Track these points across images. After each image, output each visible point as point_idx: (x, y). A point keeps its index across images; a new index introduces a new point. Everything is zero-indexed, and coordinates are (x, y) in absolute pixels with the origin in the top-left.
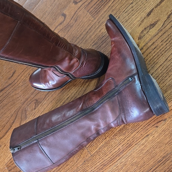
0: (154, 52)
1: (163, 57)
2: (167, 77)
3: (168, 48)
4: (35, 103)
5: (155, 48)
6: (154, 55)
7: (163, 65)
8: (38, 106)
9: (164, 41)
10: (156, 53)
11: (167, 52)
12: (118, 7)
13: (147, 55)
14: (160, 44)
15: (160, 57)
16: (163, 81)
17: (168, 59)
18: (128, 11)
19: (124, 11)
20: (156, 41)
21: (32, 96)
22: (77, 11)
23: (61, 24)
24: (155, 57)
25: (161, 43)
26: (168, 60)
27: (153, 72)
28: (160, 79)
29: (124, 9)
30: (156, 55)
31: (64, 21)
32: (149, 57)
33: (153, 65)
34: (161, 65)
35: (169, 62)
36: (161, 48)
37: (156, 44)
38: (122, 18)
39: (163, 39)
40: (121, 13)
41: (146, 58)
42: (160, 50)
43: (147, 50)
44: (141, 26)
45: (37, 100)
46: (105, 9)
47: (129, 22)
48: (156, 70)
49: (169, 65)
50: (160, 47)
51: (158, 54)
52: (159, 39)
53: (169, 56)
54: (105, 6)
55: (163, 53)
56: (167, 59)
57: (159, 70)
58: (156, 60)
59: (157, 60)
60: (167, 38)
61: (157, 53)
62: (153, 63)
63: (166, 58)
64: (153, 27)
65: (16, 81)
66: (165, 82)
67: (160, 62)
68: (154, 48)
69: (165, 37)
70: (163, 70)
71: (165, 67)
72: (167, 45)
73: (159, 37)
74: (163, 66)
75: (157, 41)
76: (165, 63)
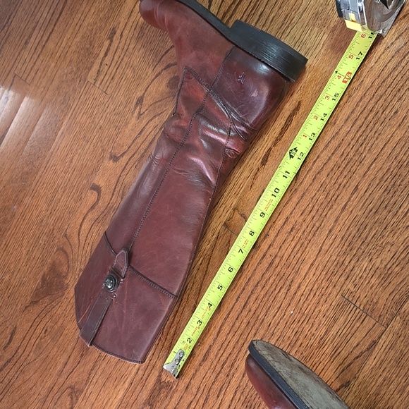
0: (292, 238)
1: (313, 247)
2: (330, 289)
3: (317, 225)
4: (70, 394)
5: (291, 231)
6: (293, 244)
7: (316, 264)
8: (77, 400)
9: (307, 212)
10: (296, 239)
11: (317, 235)
13: (281, 247)
14: (300, 220)
15: (306, 248)
16: (323, 297)
20: (291, 214)
21: (61, 380)
22: (120, 176)
23: (93, 207)
24: (296, 249)
25: (302, 217)
26: (322, 252)
27: (299, 281)
28: (317, 294)
30: (297, 243)
31: (98, 200)
32: (284, 251)
33: (297, 267)
34: (312, 264)
35: (326, 255)
36: (304, 227)
37: (292, 220)
39: (303, 209)
41: (279, 255)
42: (302, 231)
43: (277, 236)
45: (72, 388)
48: (305, 276)
49: (328, 262)
50: (301, 226)
51: (301, 242)
52: (296, 210)
55: (309, 238)
56: (321, 248)
57: (312, 275)
58: (299, 255)
59: (303, 255)
60: (310, 206)
61: (298, 239)
62: (295, 263)
63: (319, 247)
65: (20, 351)
66: (328, 299)
69: (306, 204)
70: (318, 273)
72: (315, 219)
73: (294, 205)
75: (293, 215)
76: (319, 259)
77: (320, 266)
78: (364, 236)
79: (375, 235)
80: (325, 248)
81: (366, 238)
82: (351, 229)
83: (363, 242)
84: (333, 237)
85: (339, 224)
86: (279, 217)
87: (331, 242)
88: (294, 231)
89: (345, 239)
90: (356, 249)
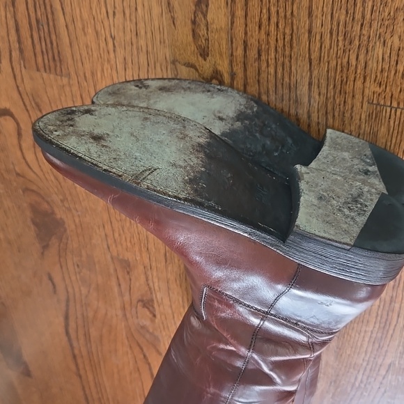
0: (265, 65)
1: (299, 62)
2: (349, 101)
3: (288, 31)
5: (260, 55)
6: (272, 70)
7: (315, 81)
9: (264, 21)
10: (272, 62)
11: (294, 45)
12: (85, 16)
13: (259, 81)
14: (263, 36)
15: (291, 68)
16: (346, 115)
17: (312, 57)
18: (115, 7)
19: (107, 12)
20: (246, 33)
24: (279, 75)
25: (263, 32)
26: (314, 63)
27: (306, 110)
28: (336, 114)
29: (104, 10)
32: (265, 83)
33: (293, 95)
35: (322, 64)
36: (272, 43)
37: (253, 41)
38: (121, 34)
39: (257, 20)
40: (106, 23)
41: (262, 91)
42: (273, 50)
43: (245, 70)
44: (178, 23)
46: (66, 40)
47: (143, 32)
48: (309, 101)
49: (328, 71)
50: (268, 43)
51: (280, 63)
52: (250, 25)
53: (307, 49)
54: (57, 32)
55: (287, 53)
57: (317, 97)
58: (287, 80)
59: (292, 78)
60: (264, 11)
61: (273, 61)
63: (307, 59)
64: (207, 6)
66: (353, 114)
67: (302, 76)
68: (257, 56)
69: (257, 12)
70: (324, 91)
71: (323, 82)
72: (280, 26)
73: (243, 20)
74: (317, 82)
75: (249, 34)
76: (315, 73)
77: (322, 81)
78: (358, 16)
79: (373, 7)
80: (315, 56)
81: (363, 17)
82: (336, 15)
83: (362, 25)
84: (318, 37)
85: (317, 16)
86: (234, 45)
87: (318, 45)
88: (263, 54)
89: (335, 33)
90: (357, 38)
